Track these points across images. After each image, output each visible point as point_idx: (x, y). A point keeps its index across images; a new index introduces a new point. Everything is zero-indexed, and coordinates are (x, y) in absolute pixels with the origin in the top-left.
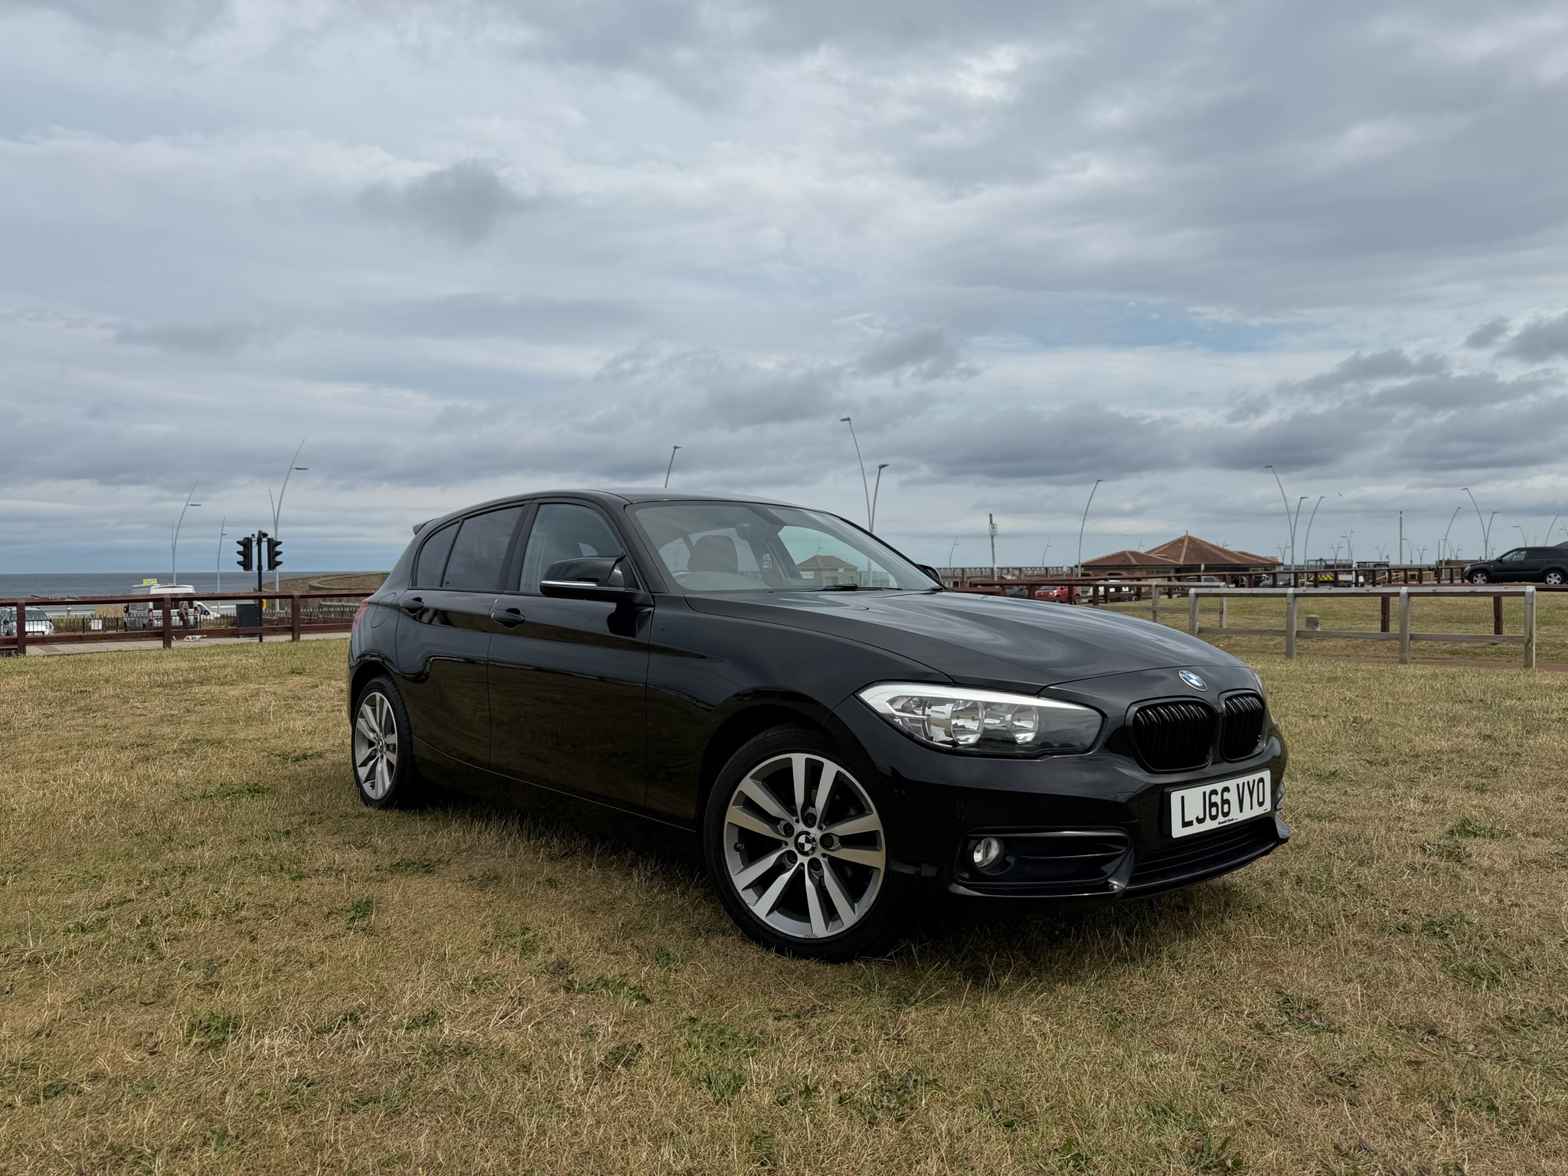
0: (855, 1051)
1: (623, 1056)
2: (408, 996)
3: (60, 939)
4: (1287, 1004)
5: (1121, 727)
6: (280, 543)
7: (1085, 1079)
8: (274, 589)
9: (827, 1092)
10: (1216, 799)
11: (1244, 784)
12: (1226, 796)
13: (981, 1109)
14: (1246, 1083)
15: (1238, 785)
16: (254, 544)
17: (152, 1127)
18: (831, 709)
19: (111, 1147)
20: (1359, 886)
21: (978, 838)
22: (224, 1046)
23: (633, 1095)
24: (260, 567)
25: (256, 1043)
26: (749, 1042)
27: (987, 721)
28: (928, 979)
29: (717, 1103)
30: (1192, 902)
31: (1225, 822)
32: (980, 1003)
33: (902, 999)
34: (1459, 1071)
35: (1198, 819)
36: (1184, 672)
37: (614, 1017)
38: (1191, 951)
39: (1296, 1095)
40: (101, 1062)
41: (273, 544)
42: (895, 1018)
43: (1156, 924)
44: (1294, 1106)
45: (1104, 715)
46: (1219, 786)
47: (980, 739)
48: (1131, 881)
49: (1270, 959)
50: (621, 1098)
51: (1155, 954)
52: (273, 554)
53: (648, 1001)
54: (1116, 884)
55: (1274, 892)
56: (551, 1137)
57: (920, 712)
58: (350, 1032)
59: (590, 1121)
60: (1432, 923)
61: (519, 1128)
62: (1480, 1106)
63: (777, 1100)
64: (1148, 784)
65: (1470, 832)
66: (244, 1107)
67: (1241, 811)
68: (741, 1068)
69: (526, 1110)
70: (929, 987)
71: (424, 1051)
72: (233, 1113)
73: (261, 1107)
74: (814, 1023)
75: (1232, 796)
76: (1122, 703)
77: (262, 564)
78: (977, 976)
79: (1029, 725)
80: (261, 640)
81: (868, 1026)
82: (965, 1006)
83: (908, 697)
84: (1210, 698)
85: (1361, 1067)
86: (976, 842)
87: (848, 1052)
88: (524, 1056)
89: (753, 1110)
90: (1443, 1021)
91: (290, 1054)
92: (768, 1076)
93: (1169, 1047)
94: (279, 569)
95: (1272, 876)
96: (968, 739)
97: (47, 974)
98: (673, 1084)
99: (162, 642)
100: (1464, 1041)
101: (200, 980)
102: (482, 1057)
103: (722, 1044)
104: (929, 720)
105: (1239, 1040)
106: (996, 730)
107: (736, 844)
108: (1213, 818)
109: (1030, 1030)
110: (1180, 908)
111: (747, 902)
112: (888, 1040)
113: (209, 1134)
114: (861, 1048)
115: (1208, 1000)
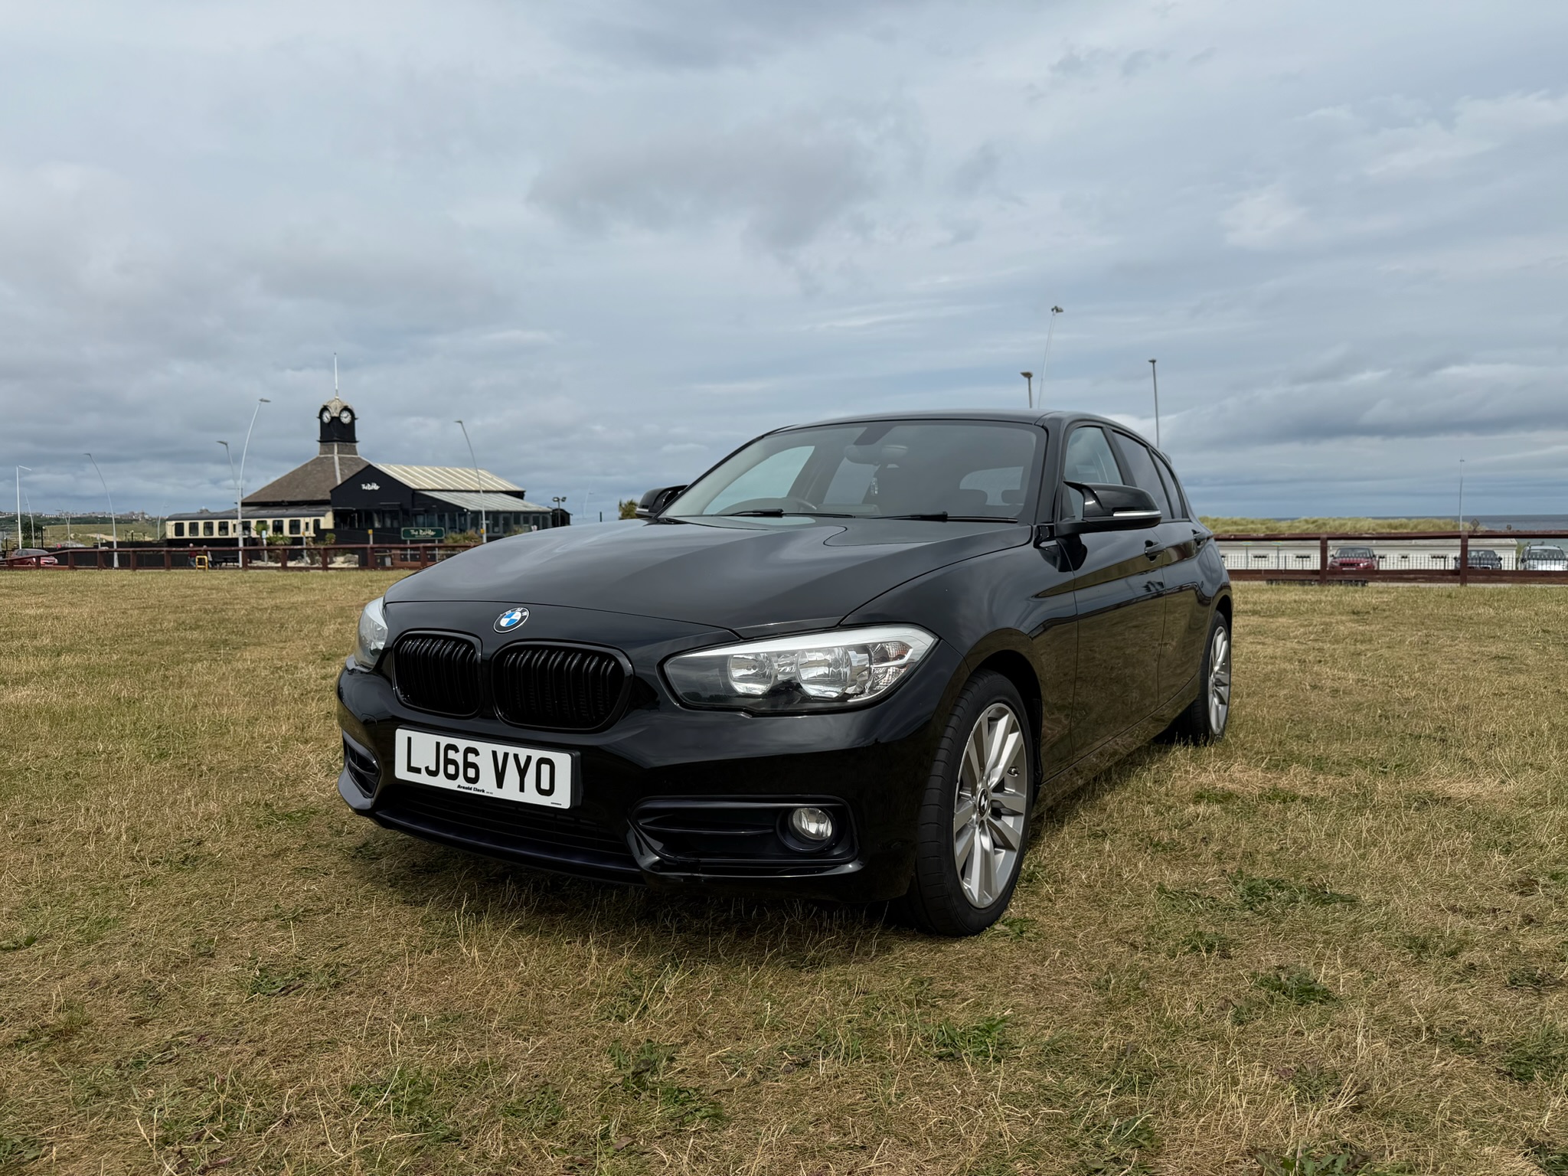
10: (459, 757)
11: (506, 755)
12: (471, 758)
15: (494, 752)
35: (427, 770)
46: (462, 744)
67: (500, 787)
108: (450, 776)
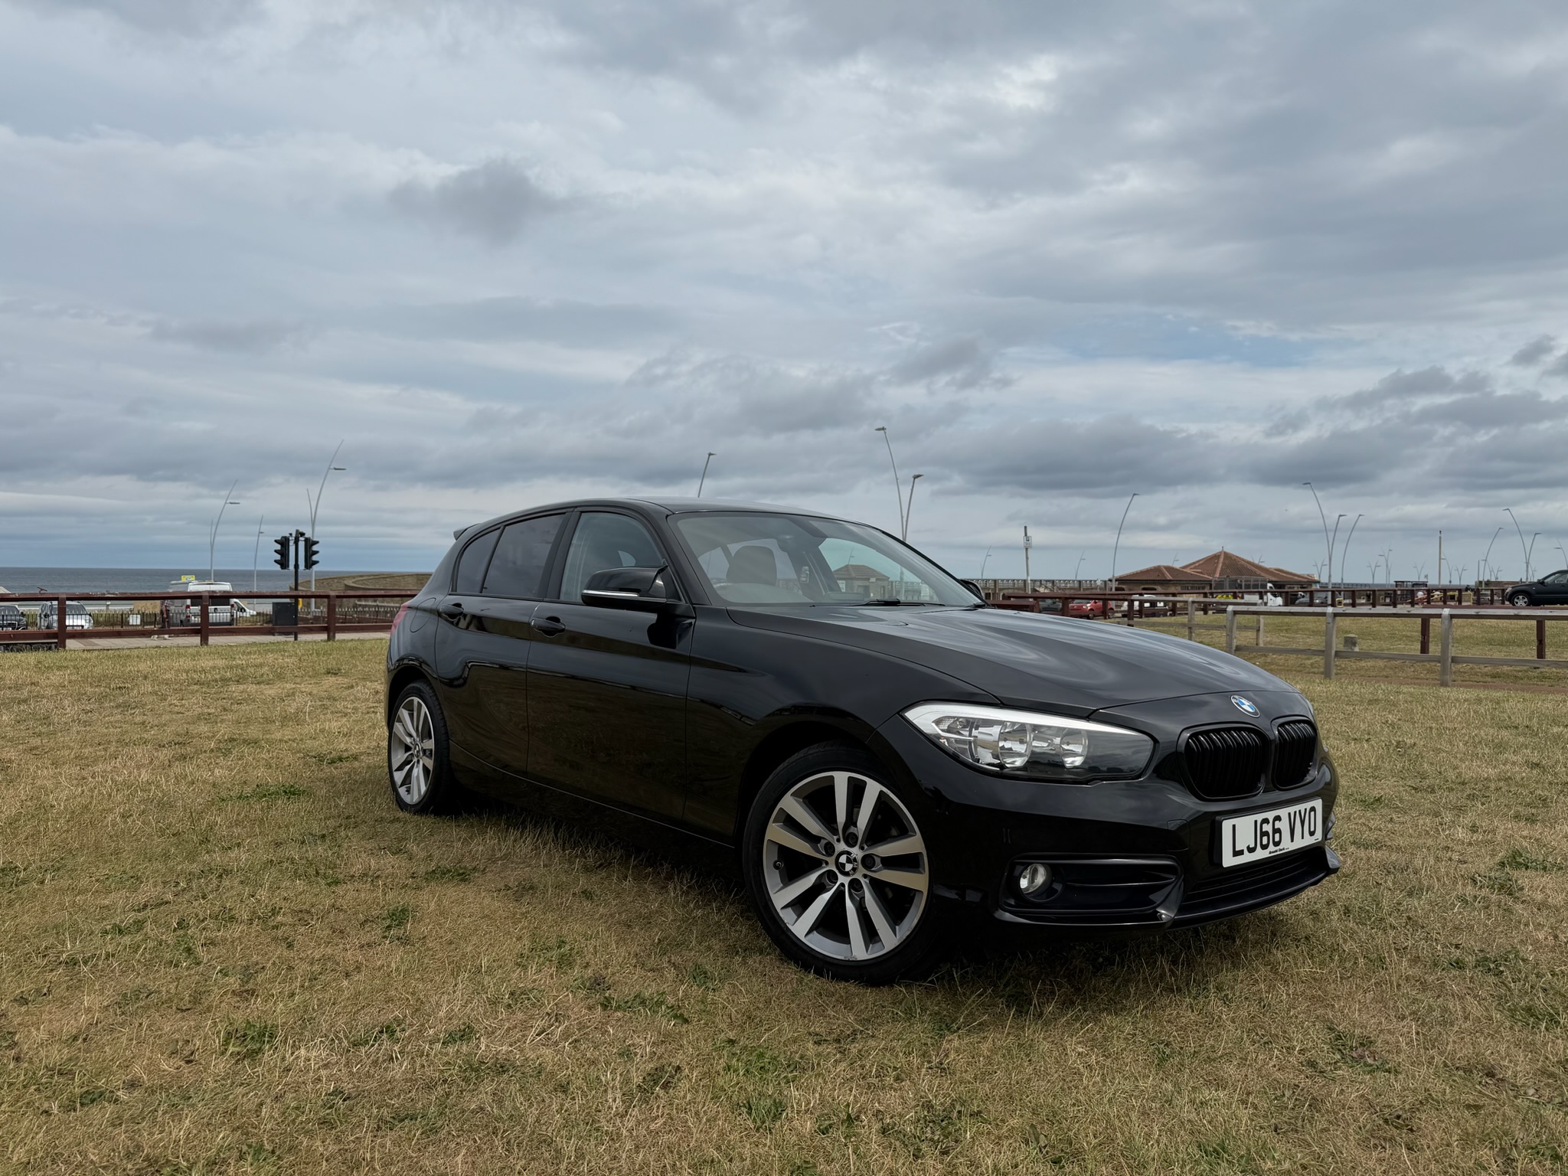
0: (898, 1079)
1: (660, 1078)
2: (444, 1009)
3: (97, 940)
4: (1339, 1041)
5: (1173, 753)
6: (317, 542)
7: (1134, 1116)
8: (310, 588)
9: (869, 1122)
11: (1295, 812)
12: (1278, 825)
13: (1027, 1144)
14: (1300, 1123)
15: (1289, 814)
16: (292, 543)
17: (187, 1138)
18: (875, 727)
19: (147, 1159)
20: (1409, 918)
21: (1025, 863)
22: (260, 1056)
23: (672, 1119)
24: (296, 566)
25: (293, 1053)
26: (789, 1066)
27: (1035, 743)
28: (970, 1005)
29: (758, 1130)
30: (1238, 931)
31: (1276, 851)
32: (1024, 1031)
33: (944, 1026)
34: (1521, 1117)
35: (1248, 848)
36: (1236, 697)
37: (652, 1037)
38: (1238, 981)
39: (1352, 1138)
40: (137, 1069)
41: (310, 543)
42: (937, 1046)
43: (1201, 952)
44: (1351, 1150)
45: (1155, 740)
46: (1270, 815)
47: (1028, 762)
48: (1181, 910)
49: (1320, 992)
50: (660, 1121)
51: (1202, 984)
52: (310, 553)
53: (686, 1021)
54: (1164, 913)
55: (1322, 922)
56: (589, 1162)
57: (967, 733)
58: (387, 1044)
59: (629, 1145)
60: (1486, 959)
61: (556, 1151)
62: (1543, 1155)
63: (819, 1128)
64: (1199, 811)
65: (1521, 864)
66: (280, 1120)
67: (1292, 841)
68: (781, 1093)
69: (564, 1133)
70: (971, 1013)
71: (460, 1067)
72: (269, 1126)
73: (298, 1122)
74: (854, 1049)
75: (1283, 825)
76: (1174, 729)
77: (299, 563)
78: (1020, 1003)
79: (1078, 749)
80: (296, 639)
81: (909, 1054)
82: (1009, 1034)
83: (954, 717)
84: (1263, 724)
85: (1418, 1109)
86: (1023, 867)
87: (889, 1080)
88: (561, 1075)
89: (795, 1138)
90: (1501, 1063)
91: (326, 1066)
92: (809, 1103)
93: (1220, 1084)
94: (315, 568)
95: (1319, 906)
96: (1015, 762)
97: (85, 976)
98: (712, 1108)
99: (199, 638)
100: (1524, 1085)
101: (236, 986)
102: (519, 1074)
103: (762, 1068)
104: (977, 742)
105: (1289, 1077)
106: (1044, 753)
107: (776, 862)
108: (1264, 847)
109: (1075, 1062)
110: (1227, 937)
111: (786, 921)
112: (930, 1068)
113: (245, 1148)
114: (903, 1075)
115: (1257, 1034)
